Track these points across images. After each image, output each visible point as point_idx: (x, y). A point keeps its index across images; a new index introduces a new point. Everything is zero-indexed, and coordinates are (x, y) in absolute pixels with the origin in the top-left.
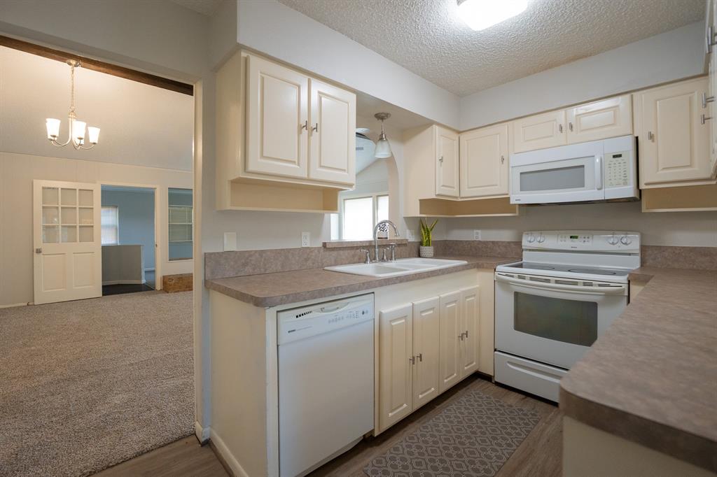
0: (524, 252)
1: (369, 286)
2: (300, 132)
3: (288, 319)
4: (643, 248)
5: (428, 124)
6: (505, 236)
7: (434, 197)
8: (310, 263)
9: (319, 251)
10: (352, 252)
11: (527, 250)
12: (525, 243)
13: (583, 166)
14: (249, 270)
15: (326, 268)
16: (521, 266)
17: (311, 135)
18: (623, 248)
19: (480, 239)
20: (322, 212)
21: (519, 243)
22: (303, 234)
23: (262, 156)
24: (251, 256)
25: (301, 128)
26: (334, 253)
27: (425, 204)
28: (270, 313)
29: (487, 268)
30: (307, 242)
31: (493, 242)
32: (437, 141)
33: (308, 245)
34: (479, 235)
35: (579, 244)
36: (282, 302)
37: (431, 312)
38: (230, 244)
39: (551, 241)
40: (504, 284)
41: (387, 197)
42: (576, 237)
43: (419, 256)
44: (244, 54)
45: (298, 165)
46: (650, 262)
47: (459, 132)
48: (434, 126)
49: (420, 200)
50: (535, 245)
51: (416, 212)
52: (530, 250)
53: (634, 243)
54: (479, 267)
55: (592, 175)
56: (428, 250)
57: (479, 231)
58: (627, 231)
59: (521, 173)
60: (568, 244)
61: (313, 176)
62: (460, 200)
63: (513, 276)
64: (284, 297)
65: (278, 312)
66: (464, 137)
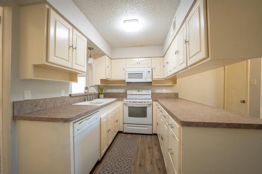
0: (127, 95)
1: (97, 109)
2: (69, 49)
3: (77, 125)
4: (152, 93)
5: (104, 54)
6: (122, 91)
7: (106, 79)
8: (65, 103)
9: (68, 98)
10: (80, 98)
11: (128, 95)
12: (128, 93)
13: (142, 73)
14: (38, 108)
15: (72, 104)
17: (73, 51)
18: (148, 93)
19: (115, 92)
21: (126, 93)
22: (62, 91)
23: (55, 56)
24: (39, 101)
25: (70, 47)
26: (74, 98)
28: (71, 123)
29: (121, 100)
30: (63, 94)
31: (119, 93)
32: (105, 61)
33: (64, 96)
34: (115, 91)
35: (140, 93)
37: (111, 115)
38: (28, 96)
39: (134, 92)
40: (126, 104)
42: (139, 91)
43: (99, 98)
44: (47, 7)
45: (69, 62)
46: (152, 97)
47: (111, 59)
48: (106, 56)
49: (101, 79)
50: (130, 93)
51: (99, 83)
52: (129, 95)
53: (150, 92)
54: (119, 100)
55: (144, 76)
56: (102, 96)
57: (115, 90)
58: (149, 89)
59: (128, 74)
60: (138, 93)
61: (73, 67)
62: (111, 80)
63: (128, 102)
64: (76, 117)
65: (73, 123)
66: (113, 61)
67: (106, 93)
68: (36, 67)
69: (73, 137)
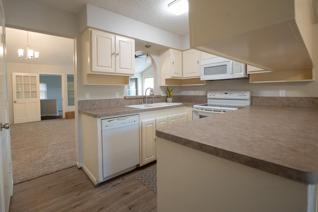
1: (137, 112)
2: (112, 56)
3: (105, 122)
4: (252, 98)
5: (167, 48)
6: (201, 93)
7: (171, 78)
8: (119, 105)
9: (123, 100)
10: (137, 100)
11: (209, 99)
12: (208, 96)
13: (226, 65)
14: (95, 107)
15: (125, 106)
16: (207, 105)
17: (116, 57)
18: (242, 97)
19: (192, 95)
20: (124, 85)
21: (206, 96)
22: (116, 93)
23: (97, 66)
24: (96, 102)
25: (112, 54)
26: (129, 101)
27: (167, 81)
28: (99, 120)
29: (190, 106)
30: (118, 96)
31: (197, 96)
32: (172, 55)
33: (118, 98)
34: (192, 93)
35: (228, 96)
36: (103, 116)
37: (164, 122)
38: (88, 97)
39: (218, 95)
40: (196, 112)
41: (153, 78)
42: (227, 93)
43: (167, 102)
44: (90, 30)
45: (111, 68)
46: (254, 103)
47: (182, 51)
48: (170, 49)
49: (166, 79)
50: (212, 97)
51: (164, 84)
52: (210, 99)
53: (247, 95)
54: (187, 106)
55: (229, 69)
56: (170, 99)
57: (192, 91)
58: (246, 90)
59: (205, 68)
60: (224, 96)
61: (117, 72)
62: (183, 79)
63: (199, 109)
64: (104, 115)
65: (101, 119)
66: (184, 53)
67: (181, 96)
68: (89, 75)
69: (102, 131)
